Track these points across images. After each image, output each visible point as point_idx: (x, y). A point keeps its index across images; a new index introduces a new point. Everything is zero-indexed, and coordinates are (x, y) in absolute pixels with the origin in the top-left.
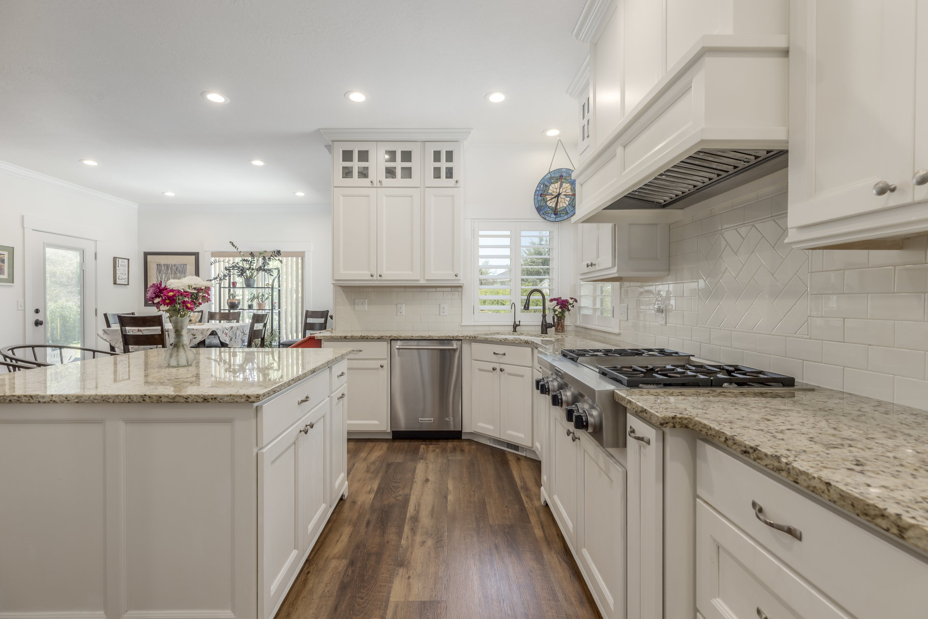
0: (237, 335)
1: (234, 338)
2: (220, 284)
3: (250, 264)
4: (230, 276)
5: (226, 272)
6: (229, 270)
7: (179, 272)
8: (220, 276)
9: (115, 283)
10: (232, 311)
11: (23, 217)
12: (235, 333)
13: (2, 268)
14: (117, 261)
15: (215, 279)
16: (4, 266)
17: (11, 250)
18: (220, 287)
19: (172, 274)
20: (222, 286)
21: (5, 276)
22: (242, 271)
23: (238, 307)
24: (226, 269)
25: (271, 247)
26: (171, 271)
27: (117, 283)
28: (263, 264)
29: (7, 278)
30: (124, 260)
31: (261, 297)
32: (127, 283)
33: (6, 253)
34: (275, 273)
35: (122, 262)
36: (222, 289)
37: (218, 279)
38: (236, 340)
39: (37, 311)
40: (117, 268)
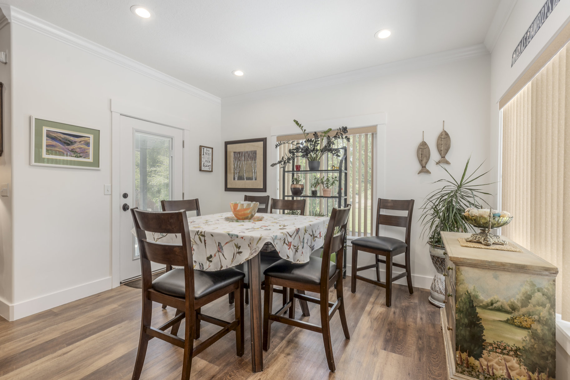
0: (306, 241)
1: (300, 247)
2: (284, 168)
3: (314, 146)
4: (294, 159)
5: (290, 155)
6: (293, 152)
7: (250, 158)
8: (284, 159)
9: (200, 170)
10: (295, 198)
11: (111, 100)
12: (302, 239)
13: (87, 151)
14: (202, 149)
15: (280, 162)
16: (89, 149)
17: (97, 133)
18: (284, 172)
19: (245, 161)
20: (286, 170)
21: (91, 160)
22: (306, 152)
23: (302, 193)
24: (290, 151)
25: (336, 125)
26: (245, 158)
27: (202, 169)
28: (328, 143)
29: (92, 161)
30: (208, 149)
31: (325, 182)
32: (211, 170)
33: (91, 136)
34: (342, 152)
35: (207, 150)
36: (286, 174)
37: (283, 163)
38: (304, 251)
39: (125, 196)
40: (202, 156)
